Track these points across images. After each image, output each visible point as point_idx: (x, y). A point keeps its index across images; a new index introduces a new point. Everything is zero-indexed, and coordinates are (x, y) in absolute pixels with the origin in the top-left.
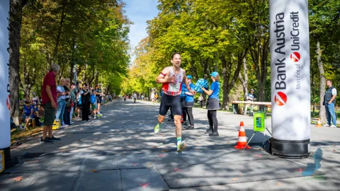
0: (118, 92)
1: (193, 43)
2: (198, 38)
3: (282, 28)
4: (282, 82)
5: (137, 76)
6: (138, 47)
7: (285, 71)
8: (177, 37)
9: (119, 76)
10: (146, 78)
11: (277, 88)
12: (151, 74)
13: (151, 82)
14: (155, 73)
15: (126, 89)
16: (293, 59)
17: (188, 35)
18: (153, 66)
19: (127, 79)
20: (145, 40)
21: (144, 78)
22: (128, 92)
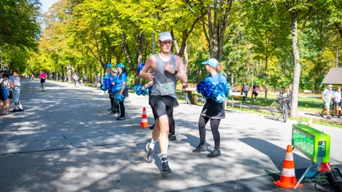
0: (22, 70)
5: (47, 51)
6: (49, 14)
9: (25, 50)
10: (61, 54)
12: (67, 49)
13: (67, 58)
14: (72, 47)
15: (32, 67)
18: (71, 39)
19: (37, 55)
20: (57, 4)
21: (57, 53)
22: (35, 69)
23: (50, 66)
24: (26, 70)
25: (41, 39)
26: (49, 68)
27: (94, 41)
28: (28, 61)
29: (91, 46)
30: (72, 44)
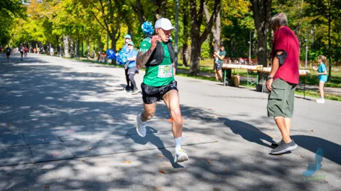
5: (37, 17)
10: (57, 21)
12: (63, 14)
13: (63, 26)
15: (17, 37)
19: (22, 21)
21: (50, 20)
22: (22, 40)
23: (41, 36)
24: (11, 41)
26: (40, 39)
28: (13, 30)
29: (94, 10)
30: (70, 8)
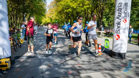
0: (41, 23)
1: (73, 6)
2: (76, 3)
3: (120, 9)
4: (118, 31)
5: (49, 17)
6: (50, 5)
7: (120, 27)
8: (67, 2)
9: (42, 17)
10: (53, 18)
11: (116, 33)
12: (55, 17)
13: (55, 20)
14: (57, 16)
15: (44, 22)
16: (124, 22)
17: (71, 2)
18: (56, 13)
19: (45, 18)
20: (52, 2)
21: (52, 18)
22: (45, 23)
25: (47, 13)
27: (63, 14)
29: (62, 16)
